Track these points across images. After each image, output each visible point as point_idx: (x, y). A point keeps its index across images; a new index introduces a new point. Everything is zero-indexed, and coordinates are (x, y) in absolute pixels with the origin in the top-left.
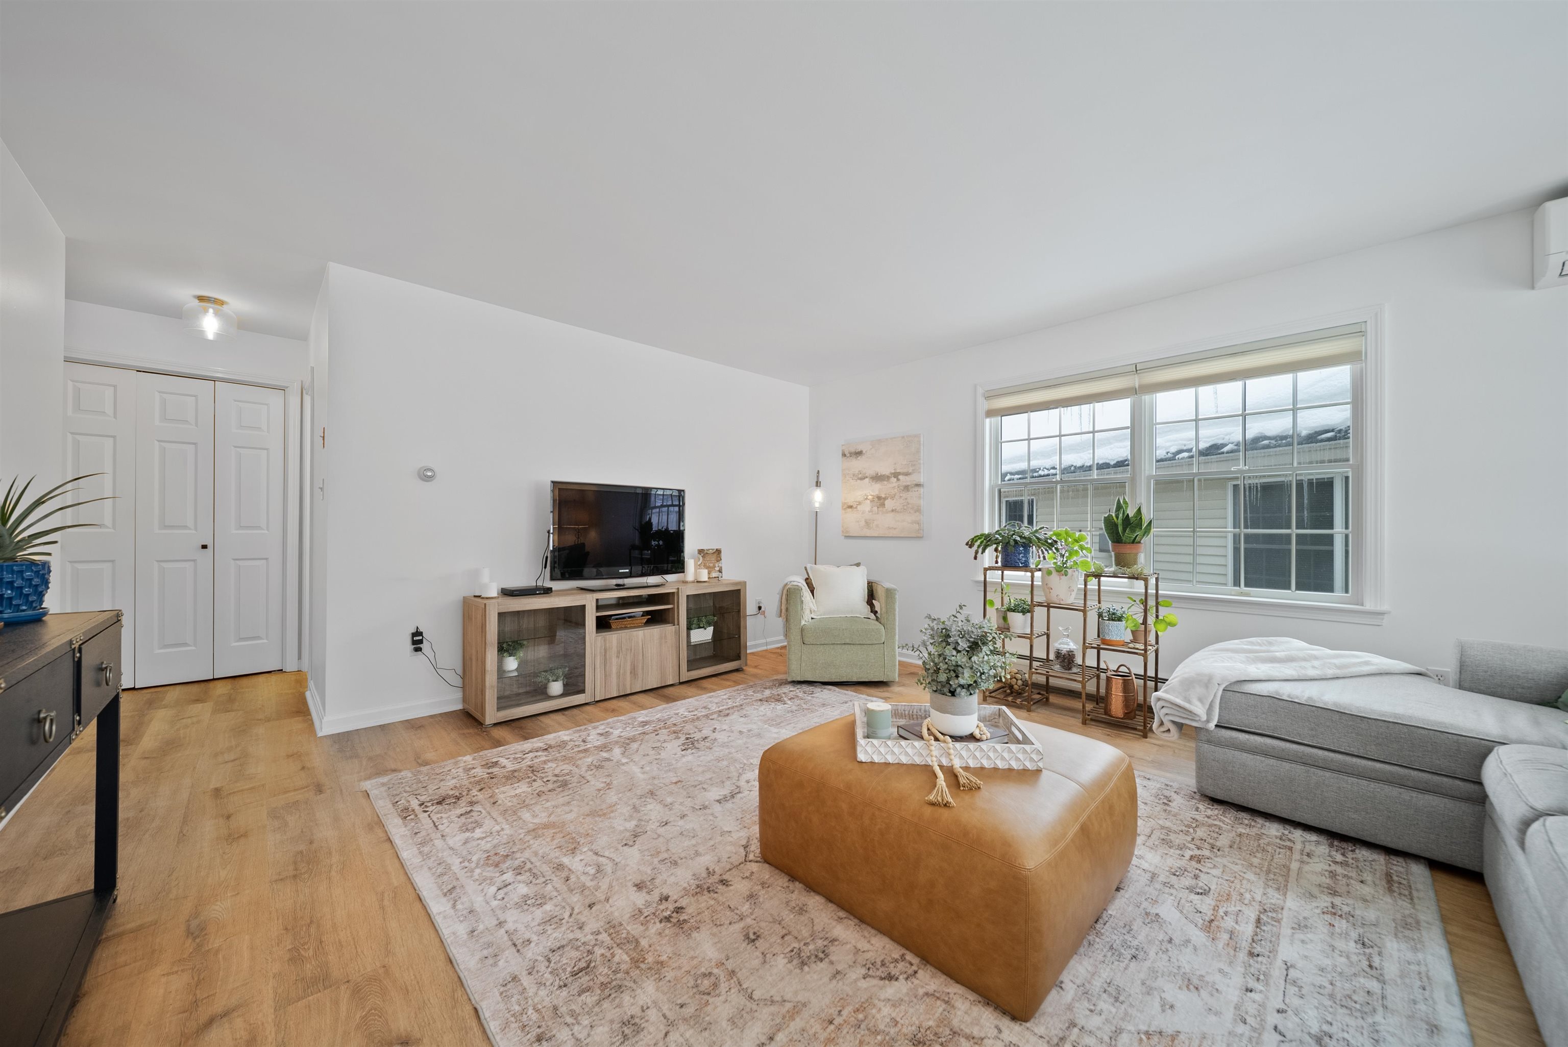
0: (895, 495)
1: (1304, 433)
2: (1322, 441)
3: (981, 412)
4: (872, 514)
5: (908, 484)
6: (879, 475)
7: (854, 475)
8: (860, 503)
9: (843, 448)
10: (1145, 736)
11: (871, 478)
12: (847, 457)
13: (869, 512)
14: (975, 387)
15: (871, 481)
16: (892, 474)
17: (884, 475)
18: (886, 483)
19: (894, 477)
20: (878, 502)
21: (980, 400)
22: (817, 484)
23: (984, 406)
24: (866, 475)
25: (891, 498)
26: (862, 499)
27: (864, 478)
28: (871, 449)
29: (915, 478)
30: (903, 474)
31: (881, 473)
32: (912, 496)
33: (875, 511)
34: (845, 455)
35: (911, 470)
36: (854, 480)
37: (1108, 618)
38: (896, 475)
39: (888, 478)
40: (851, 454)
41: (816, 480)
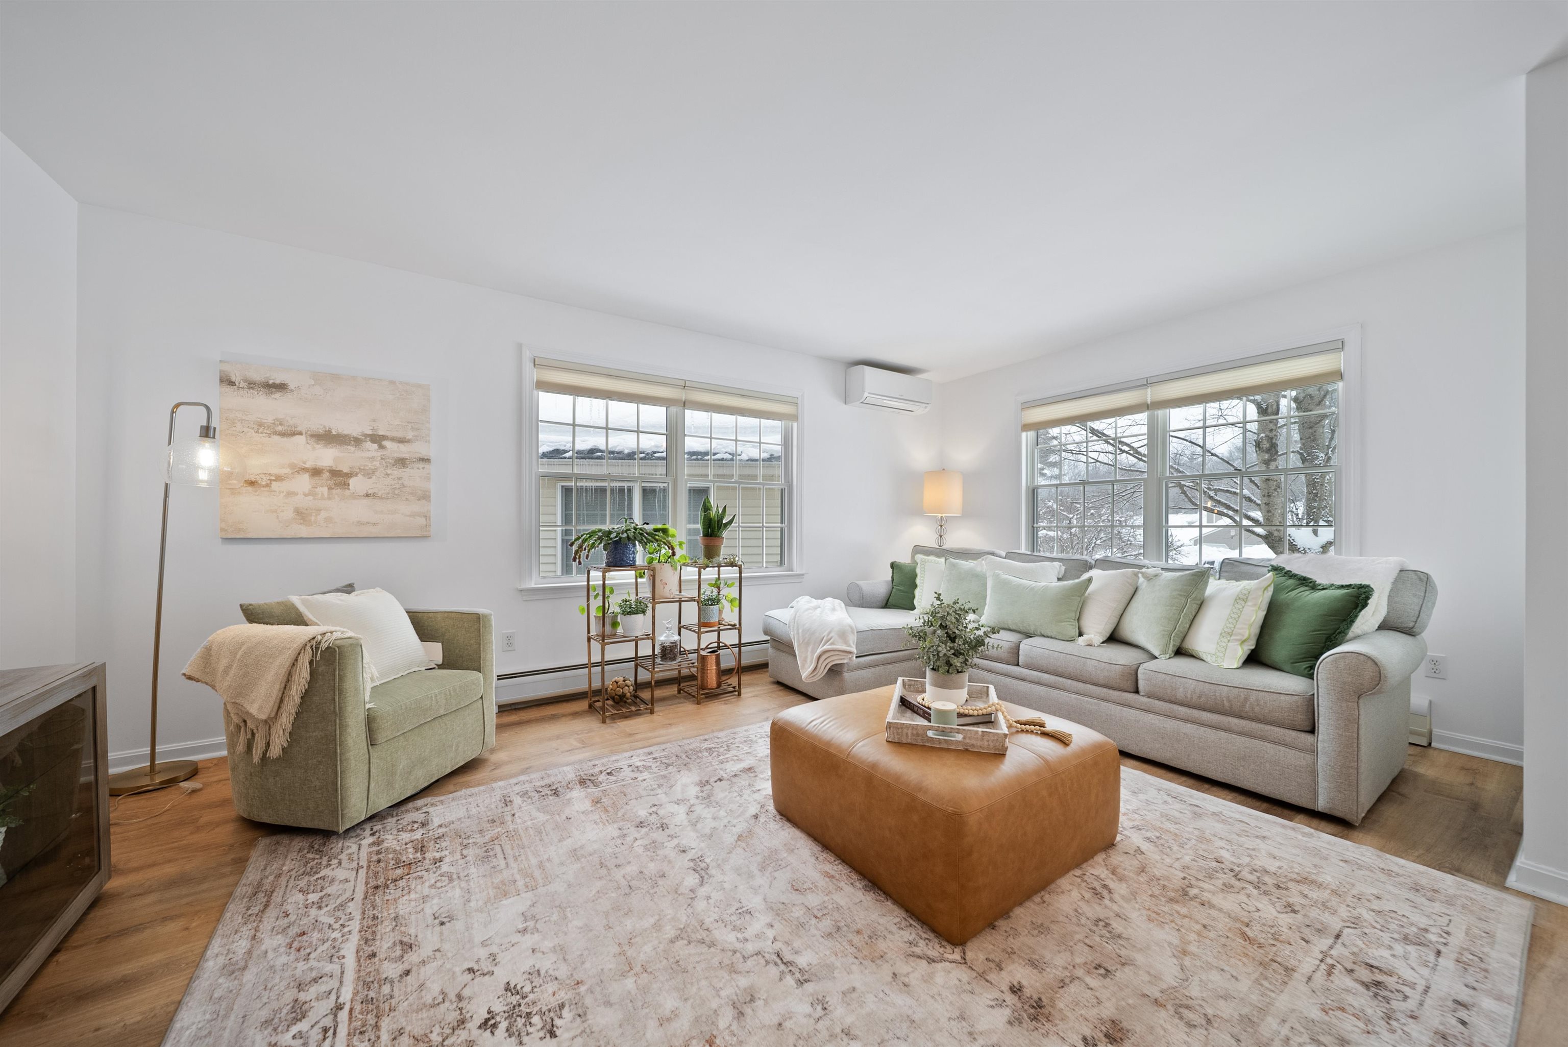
0: (374, 471)
4: (315, 499)
5: (404, 456)
6: (334, 433)
7: (261, 425)
8: (279, 478)
9: (226, 368)
10: (739, 694)
11: (312, 436)
12: (239, 387)
13: (306, 495)
14: (520, 347)
15: (312, 441)
16: (366, 436)
17: (346, 436)
18: (353, 449)
19: (373, 441)
20: (331, 479)
21: (528, 365)
22: (207, 432)
23: (532, 375)
24: (299, 429)
25: (364, 475)
26: (287, 471)
27: (293, 434)
28: (313, 385)
29: (418, 449)
30: (393, 439)
31: (340, 431)
32: (412, 476)
33: (323, 494)
34: (231, 383)
35: (410, 435)
36: (262, 433)
37: (706, 604)
38: (377, 439)
39: (357, 441)
40: (252, 385)
41: (205, 424)
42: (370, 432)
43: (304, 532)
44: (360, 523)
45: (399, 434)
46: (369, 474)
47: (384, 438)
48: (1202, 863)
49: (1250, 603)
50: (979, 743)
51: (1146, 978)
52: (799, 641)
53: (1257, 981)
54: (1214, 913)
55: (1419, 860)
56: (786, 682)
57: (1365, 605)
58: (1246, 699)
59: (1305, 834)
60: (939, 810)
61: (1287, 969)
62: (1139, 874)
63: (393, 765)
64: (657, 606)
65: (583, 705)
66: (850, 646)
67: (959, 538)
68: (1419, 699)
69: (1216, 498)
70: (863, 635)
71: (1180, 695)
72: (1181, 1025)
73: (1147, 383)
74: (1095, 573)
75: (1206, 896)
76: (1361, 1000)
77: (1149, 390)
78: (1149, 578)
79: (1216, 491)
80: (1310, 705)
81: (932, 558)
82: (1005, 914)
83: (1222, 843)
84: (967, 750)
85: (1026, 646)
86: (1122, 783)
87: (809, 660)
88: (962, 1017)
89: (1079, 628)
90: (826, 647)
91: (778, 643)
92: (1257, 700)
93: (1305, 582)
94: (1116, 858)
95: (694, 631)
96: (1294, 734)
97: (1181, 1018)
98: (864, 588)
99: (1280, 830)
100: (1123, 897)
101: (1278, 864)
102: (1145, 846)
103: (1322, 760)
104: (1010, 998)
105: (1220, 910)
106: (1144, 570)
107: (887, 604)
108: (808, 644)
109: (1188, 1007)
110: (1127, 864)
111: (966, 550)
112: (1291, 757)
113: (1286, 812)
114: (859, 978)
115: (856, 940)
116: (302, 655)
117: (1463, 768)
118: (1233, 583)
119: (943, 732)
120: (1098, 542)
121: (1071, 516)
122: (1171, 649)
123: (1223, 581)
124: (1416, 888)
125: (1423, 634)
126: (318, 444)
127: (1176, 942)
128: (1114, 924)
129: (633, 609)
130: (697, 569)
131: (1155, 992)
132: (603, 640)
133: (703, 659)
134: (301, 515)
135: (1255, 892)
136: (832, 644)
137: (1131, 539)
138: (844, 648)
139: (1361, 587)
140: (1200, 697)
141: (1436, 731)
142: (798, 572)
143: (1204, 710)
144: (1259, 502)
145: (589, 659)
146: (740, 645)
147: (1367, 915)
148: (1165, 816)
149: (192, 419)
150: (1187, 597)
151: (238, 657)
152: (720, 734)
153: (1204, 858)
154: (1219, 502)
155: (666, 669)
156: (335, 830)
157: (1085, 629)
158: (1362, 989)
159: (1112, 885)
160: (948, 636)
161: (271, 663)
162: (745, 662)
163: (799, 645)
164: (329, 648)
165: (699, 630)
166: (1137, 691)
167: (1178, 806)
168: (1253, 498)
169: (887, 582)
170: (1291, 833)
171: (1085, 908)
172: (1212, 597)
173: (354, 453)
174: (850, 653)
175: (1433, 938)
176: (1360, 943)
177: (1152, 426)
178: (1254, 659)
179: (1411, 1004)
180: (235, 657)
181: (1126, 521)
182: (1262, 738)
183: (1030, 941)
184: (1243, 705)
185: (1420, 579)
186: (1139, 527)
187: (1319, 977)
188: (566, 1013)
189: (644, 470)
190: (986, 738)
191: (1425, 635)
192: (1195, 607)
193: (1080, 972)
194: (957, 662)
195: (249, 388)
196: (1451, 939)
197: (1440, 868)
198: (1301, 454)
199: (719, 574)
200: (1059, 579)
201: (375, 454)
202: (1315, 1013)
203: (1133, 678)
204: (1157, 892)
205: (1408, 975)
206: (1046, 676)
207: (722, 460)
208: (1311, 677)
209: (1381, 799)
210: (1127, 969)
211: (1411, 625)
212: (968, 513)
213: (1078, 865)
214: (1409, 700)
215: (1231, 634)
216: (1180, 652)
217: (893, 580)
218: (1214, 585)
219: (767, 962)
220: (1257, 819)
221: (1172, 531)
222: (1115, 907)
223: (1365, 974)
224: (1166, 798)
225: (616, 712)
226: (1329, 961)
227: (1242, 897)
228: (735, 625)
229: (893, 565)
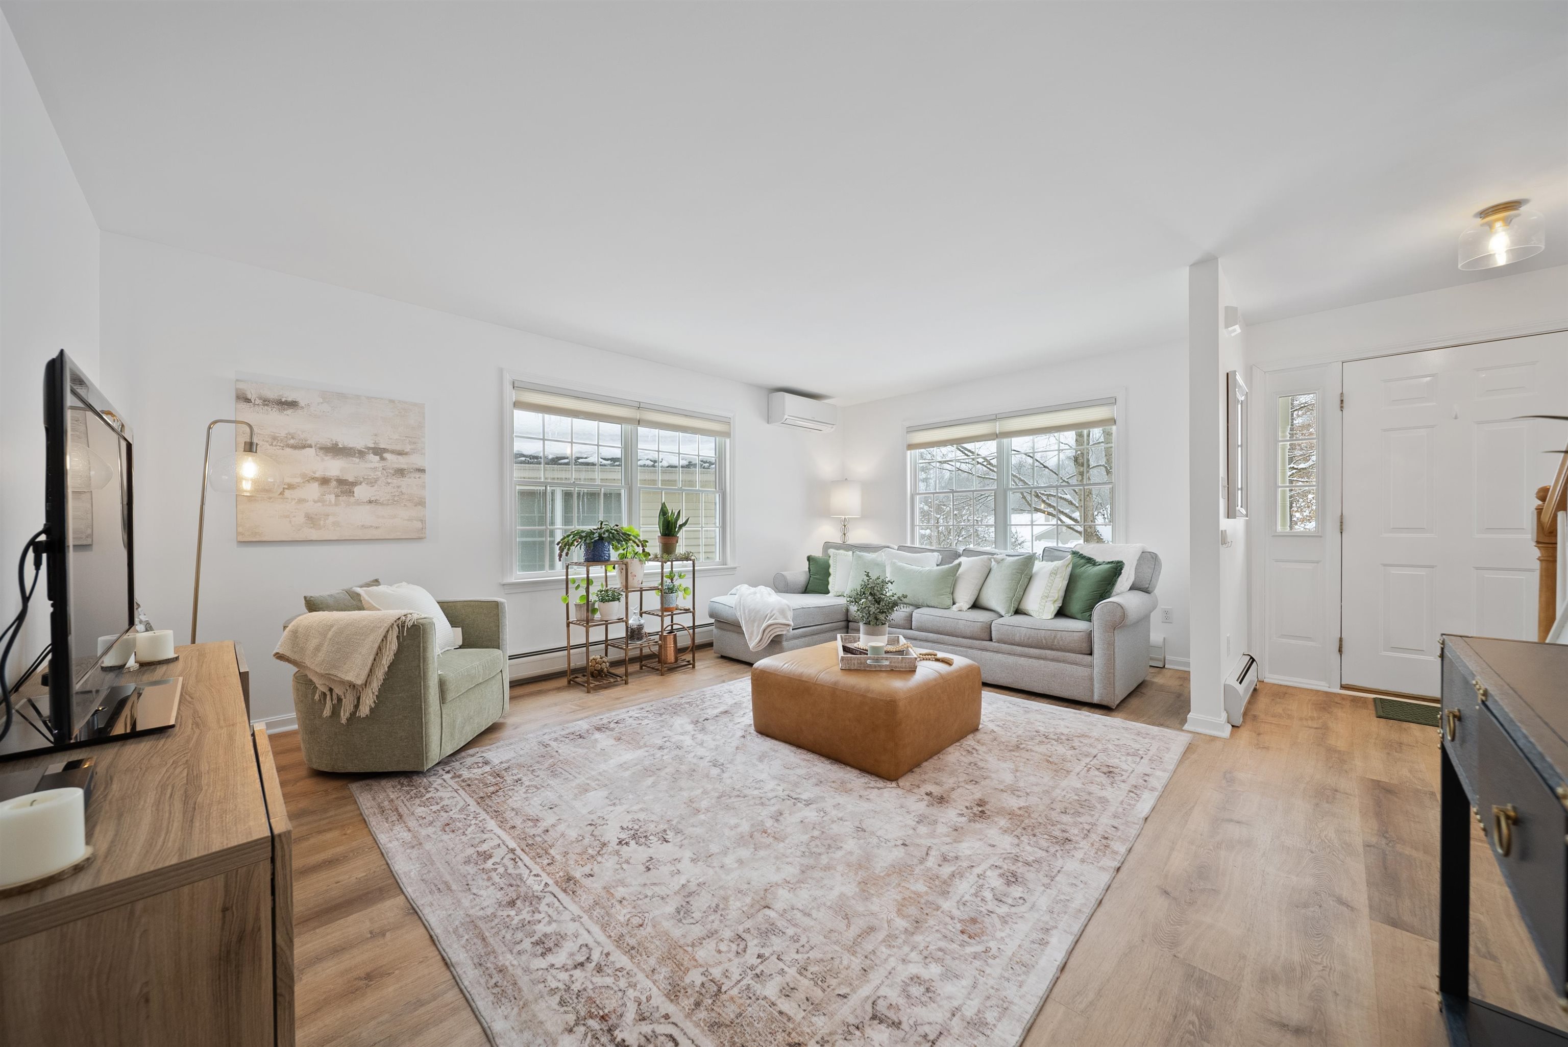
0: (376, 480)
1: (550, 457)
2: (561, 464)
3: (508, 404)
4: (323, 505)
5: (403, 466)
6: (341, 446)
7: (274, 438)
8: (291, 487)
9: (241, 386)
10: (694, 667)
11: (321, 448)
12: (254, 404)
13: (315, 502)
14: (501, 371)
15: (321, 453)
16: (369, 448)
17: (351, 448)
18: (357, 460)
19: (375, 454)
20: (338, 488)
21: (508, 387)
22: (250, 447)
23: (512, 396)
24: (309, 442)
25: (367, 484)
26: (299, 480)
27: (304, 447)
28: (322, 403)
29: (415, 460)
30: (393, 452)
31: (346, 444)
32: (408, 484)
33: (330, 501)
34: (248, 400)
35: (408, 448)
36: (276, 446)
37: (666, 592)
38: (379, 452)
39: (361, 454)
40: (266, 402)
41: (248, 440)
42: (373, 446)
43: (314, 535)
44: (363, 527)
45: (398, 448)
46: (372, 483)
47: (385, 450)
48: (1027, 733)
49: (1058, 576)
50: (900, 665)
51: (997, 782)
52: (745, 619)
53: (1053, 778)
54: (1033, 754)
55: (1144, 722)
56: (730, 656)
57: (1120, 574)
58: (1055, 637)
59: (1086, 716)
60: (881, 700)
61: (1068, 771)
62: (992, 741)
63: (454, 721)
64: (630, 594)
65: (564, 681)
66: (788, 620)
67: (860, 535)
68: (1156, 637)
69: (1047, 501)
70: (799, 612)
71: (1017, 639)
72: (1015, 797)
73: (996, 418)
74: (962, 559)
75: (1029, 747)
76: (1103, 779)
77: (998, 423)
78: (998, 562)
79: (1048, 495)
80: (1089, 637)
81: (841, 552)
82: (918, 765)
83: (1039, 724)
84: (892, 670)
85: (917, 614)
86: (983, 699)
87: (755, 633)
88: (902, 807)
89: (953, 599)
90: (770, 622)
91: (722, 624)
92: (1061, 637)
93: (1090, 561)
94: (979, 736)
95: (657, 615)
96: (1081, 656)
97: (1014, 794)
98: (788, 578)
99: (1074, 715)
100: (984, 752)
101: (1069, 730)
102: (996, 729)
103: (1096, 670)
104: (926, 797)
105: (1037, 752)
106: (995, 556)
107: (806, 590)
108: (754, 621)
109: (1018, 791)
110: (986, 738)
111: (867, 545)
112: (1081, 671)
113: (1078, 707)
114: (842, 799)
115: (833, 785)
116: (390, 632)
117: (1179, 678)
118: (1050, 563)
119: (877, 660)
120: (960, 539)
121: (939, 516)
122: (1012, 610)
123: (1044, 562)
124: (1138, 734)
125: (1155, 591)
126: (327, 456)
127: (1012, 767)
128: (979, 764)
129: (608, 597)
130: (660, 563)
131: (1002, 787)
132: (587, 623)
133: (662, 638)
134: (311, 520)
135: (1055, 743)
136: (774, 619)
137: (986, 536)
138: (787, 622)
139: (1118, 562)
140: (1029, 639)
141: (1168, 657)
142: (732, 566)
143: (1031, 647)
144: (1077, 505)
145: (569, 642)
146: (694, 627)
147: (1110, 747)
148: (1009, 714)
149: (224, 435)
150: (1022, 574)
151: (329, 636)
152: (692, 693)
153: (1029, 731)
154: (1050, 505)
155: (634, 649)
156: (421, 770)
157: (957, 600)
158: (1103, 775)
159: (977, 748)
160: (876, 601)
161: (364, 640)
162: (698, 641)
163: (746, 622)
164: (413, 625)
165: (663, 614)
166: (991, 640)
167: (1015, 708)
168: (1074, 502)
169: (805, 572)
170: (1079, 716)
171: (963, 759)
172: (1036, 574)
173: (358, 464)
174: (789, 625)
175: (1140, 752)
176: (1106, 758)
177: (1000, 449)
178: (1061, 613)
179: (1124, 777)
180: (325, 637)
181: (981, 521)
182: (1064, 661)
183: (934, 775)
184: (1053, 642)
185: (1152, 558)
186: (991, 526)
187: (1083, 773)
188: (668, 832)
189: (550, 475)
190: (904, 661)
191: (1157, 591)
192: (1027, 580)
193: (963, 784)
194: (882, 617)
195: (264, 405)
196: (1149, 752)
197: (1153, 724)
198: (1106, 467)
199: (672, 568)
200: (937, 565)
201: (377, 465)
202: (1079, 786)
203: (989, 630)
204: (1002, 748)
205: (1125, 767)
206: (931, 635)
207: (644, 466)
208: (1090, 621)
209: (1130, 695)
210: (987, 780)
211: (1147, 586)
212: (866, 515)
213: (958, 740)
214: (1149, 635)
215: (1047, 597)
216: (1018, 612)
217: (810, 571)
218: (1038, 565)
219: (783, 800)
220: (1060, 711)
221: (1013, 529)
222: (980, 757)
223: (1105, 769)
224: (1008, 705)
225: (598, 683)
226: (1089, 766)
227: (1049, 746)
228: (689, 610)
229: (809, 559)
